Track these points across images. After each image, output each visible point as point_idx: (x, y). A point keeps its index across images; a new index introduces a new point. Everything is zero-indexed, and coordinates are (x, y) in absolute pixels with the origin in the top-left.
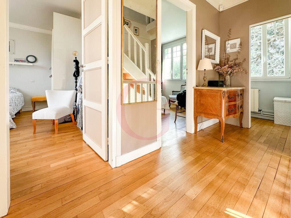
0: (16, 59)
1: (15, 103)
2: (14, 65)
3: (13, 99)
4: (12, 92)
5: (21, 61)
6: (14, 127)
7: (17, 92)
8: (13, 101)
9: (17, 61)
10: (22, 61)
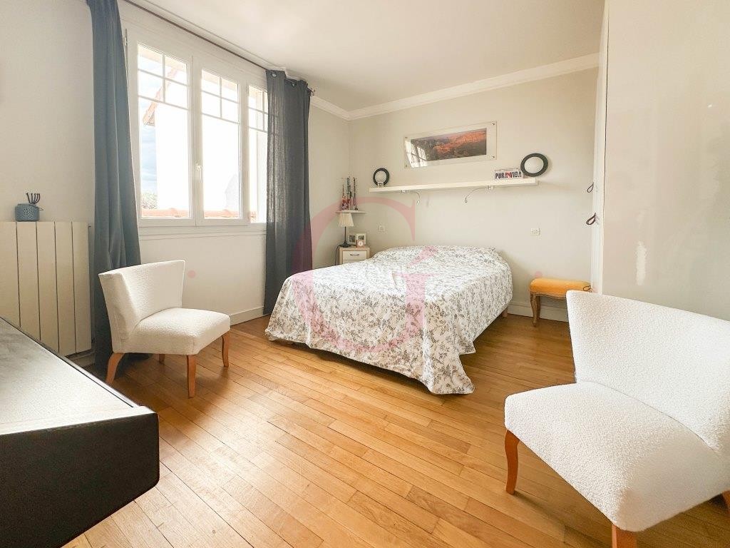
0: (498, 172)
1: (482, 301)
2: (494, 187)
3: (475, 291)
4: (486, 261)
5: (509, 174)
6: (468, 391)
7: (496, 263)
8: (477, 298)
9: (500, 176)
10: (511, 175)
